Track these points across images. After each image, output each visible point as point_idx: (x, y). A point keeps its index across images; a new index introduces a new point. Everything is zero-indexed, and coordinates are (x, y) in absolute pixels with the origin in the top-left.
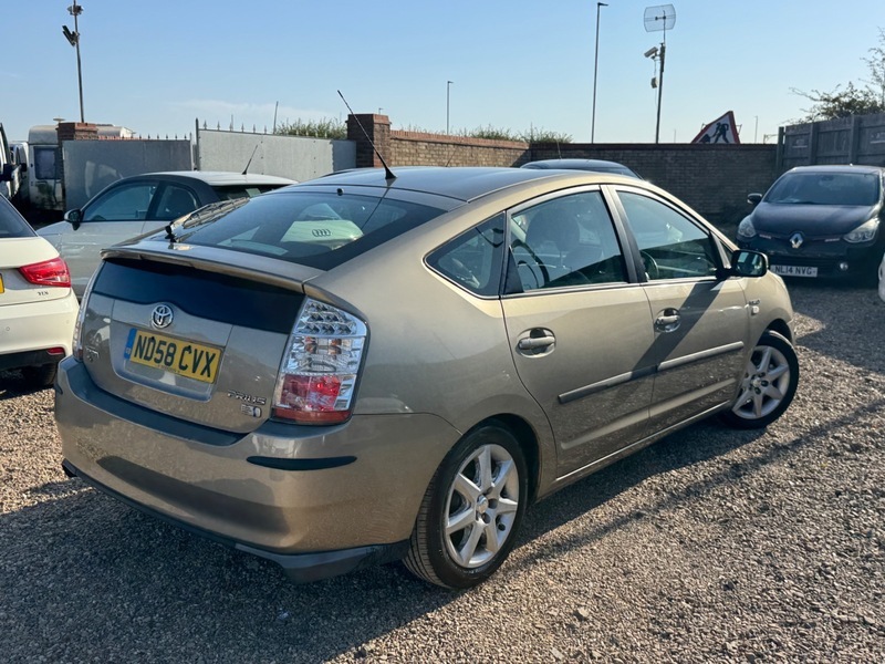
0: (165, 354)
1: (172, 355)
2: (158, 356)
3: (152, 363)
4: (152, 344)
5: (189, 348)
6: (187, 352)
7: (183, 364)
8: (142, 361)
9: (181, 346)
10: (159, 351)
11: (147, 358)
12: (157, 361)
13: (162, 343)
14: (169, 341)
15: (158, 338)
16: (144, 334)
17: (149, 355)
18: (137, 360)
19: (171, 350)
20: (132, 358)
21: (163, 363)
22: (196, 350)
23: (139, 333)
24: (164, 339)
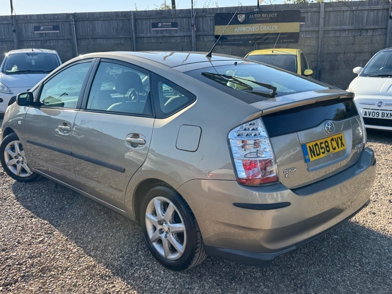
0: (325, 147)
1: (327, 146)
2: (323, 150)
3: (322, 155)
4: (317, 147)
5: (332, 140)
6: (332, 141)
7: (334, 147)
8: (317, 157)
9: (329, 140)
10: (322, 148)
11: (318, 155)
12: (323, 153)
13: (321, 143)
14: (323, 141)
15: (318, 143)
16: (310, 145)
17: (318, 153)
18: (314, 158)
19: (327, 144)
20: (311, 159)
21: (326, 152)
22: (335, 139)
23: (308, 145)
24: (321, 141)
